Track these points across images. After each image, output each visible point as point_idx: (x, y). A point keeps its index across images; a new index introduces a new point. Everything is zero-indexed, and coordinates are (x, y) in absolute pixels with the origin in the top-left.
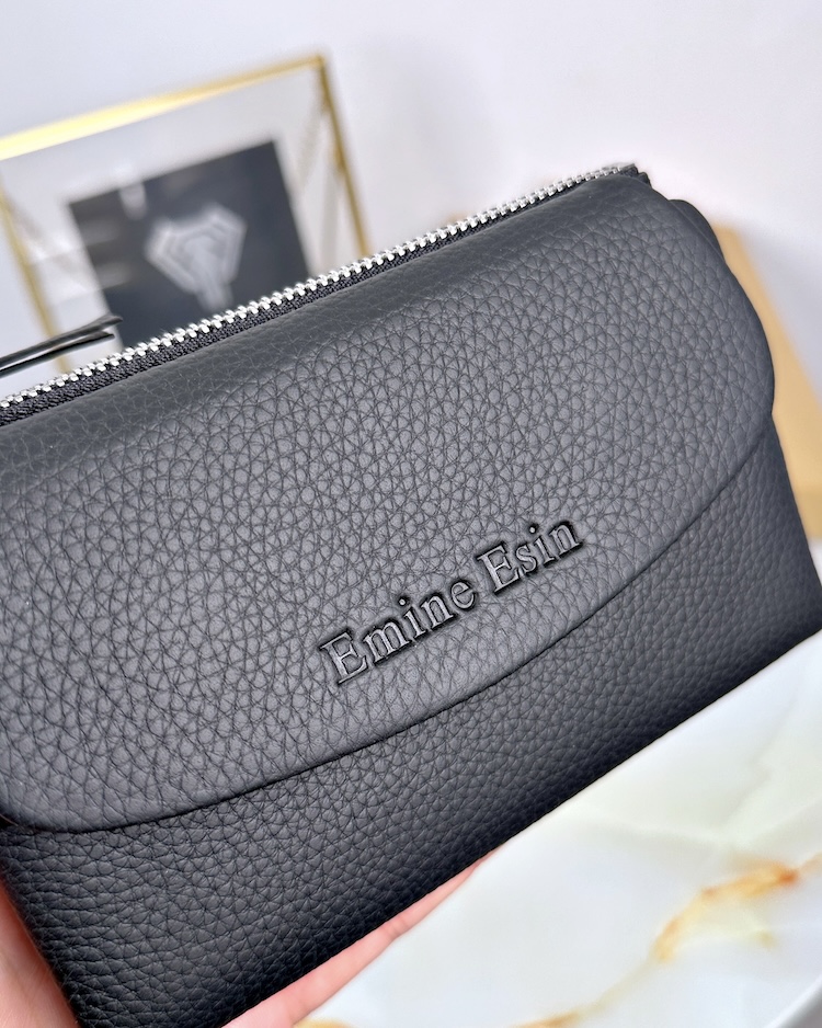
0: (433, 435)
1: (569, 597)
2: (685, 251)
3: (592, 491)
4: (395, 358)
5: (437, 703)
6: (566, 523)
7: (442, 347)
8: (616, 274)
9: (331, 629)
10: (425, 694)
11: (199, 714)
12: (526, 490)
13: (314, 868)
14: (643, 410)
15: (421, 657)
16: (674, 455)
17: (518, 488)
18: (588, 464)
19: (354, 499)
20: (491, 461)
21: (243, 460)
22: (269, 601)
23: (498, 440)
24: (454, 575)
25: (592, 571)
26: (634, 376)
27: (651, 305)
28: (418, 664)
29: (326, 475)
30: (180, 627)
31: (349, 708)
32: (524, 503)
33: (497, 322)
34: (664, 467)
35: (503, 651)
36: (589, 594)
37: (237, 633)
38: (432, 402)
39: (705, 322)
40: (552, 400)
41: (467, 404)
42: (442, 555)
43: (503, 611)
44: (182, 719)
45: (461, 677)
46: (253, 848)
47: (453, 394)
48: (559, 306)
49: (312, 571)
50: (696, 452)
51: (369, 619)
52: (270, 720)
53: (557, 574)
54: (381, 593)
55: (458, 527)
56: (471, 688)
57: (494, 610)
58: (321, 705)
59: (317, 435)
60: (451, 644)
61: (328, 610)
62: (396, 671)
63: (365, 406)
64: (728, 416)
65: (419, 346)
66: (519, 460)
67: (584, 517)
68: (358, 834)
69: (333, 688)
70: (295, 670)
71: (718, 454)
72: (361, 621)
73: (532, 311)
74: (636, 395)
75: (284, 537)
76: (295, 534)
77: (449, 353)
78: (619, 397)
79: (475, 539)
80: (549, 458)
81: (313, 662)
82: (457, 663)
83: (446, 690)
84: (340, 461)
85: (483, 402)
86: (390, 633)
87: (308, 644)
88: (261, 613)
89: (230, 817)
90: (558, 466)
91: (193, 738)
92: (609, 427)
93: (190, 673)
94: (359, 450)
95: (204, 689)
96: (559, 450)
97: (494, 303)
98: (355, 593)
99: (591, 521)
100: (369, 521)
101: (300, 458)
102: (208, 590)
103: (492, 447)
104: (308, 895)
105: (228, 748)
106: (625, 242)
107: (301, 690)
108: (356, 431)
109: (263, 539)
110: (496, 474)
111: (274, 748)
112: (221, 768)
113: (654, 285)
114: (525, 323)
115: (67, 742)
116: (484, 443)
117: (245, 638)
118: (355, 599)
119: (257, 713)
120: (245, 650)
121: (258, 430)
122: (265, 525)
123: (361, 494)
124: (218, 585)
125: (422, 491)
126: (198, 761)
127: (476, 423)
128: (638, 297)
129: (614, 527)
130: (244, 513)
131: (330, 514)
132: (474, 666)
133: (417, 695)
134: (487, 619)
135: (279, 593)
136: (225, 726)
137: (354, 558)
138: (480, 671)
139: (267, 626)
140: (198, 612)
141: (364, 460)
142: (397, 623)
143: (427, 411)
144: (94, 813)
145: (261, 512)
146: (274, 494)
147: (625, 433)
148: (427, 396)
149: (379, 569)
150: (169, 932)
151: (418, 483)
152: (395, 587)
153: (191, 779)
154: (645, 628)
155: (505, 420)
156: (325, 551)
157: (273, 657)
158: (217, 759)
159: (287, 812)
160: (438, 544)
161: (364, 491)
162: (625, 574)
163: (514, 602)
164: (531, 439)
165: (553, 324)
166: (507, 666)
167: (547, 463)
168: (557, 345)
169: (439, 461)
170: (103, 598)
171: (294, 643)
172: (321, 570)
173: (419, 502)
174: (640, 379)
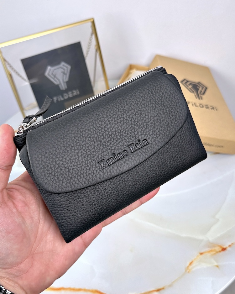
0: (119, 124)
1: (146, 153)
2: (169, 86)
3: (151, 133)
4: (112, 110)
5: (120, 173)
6: (146, 139)
7: (121, 108)
8: (155, 92)
9: (101, 159)
10: (118, 171)
11: (77, 174)
12: (138, 133)
13: (100, 202)
14: (161, 118)
15: (117, 164)
16: (167, 126)
17: (136, 133)
18: (150, 128)
19: (104, 136)
20: (130, 128)
21: (84, 130)
22: (89, 154)
23: (132, 124)
24: (124, 149)
25: (151, 148)
26: (159, 111)
27: (162, 97)
28: (117, 166)
29: (99, 132)
30: (74, 159)
31: (104, 173)
32: (137, 136)
33: (131, 102)
34: (165, 128)
35: (133, 163)
36: (150, 153)
37: (84, 160)
38: (119, 118)
39: (173, 100)
40: (142, 116)
41: (126, 118)
42: (121, 146)
43: (133, 156)
44: (75, 175)
45: (125, 168)
46: (89, 198)
47: (123, 116)
48: (143, 99)
49: (97, 149)
50: (172, 125)
51: (108, 157)
52: (90, 175)
53: (144, 149)
54: (110, 153)
55: (125, 141)
56: (127, 170)
57: (131, 156)
58: (99, 173)
59: (97, 125)
60: (123, 162)
61: (100, 156)
62: (113, 167)
63: (106, 119)
64: (178, 118)
65: (116, 108)
66: (136, 128)
67: (149, 138)
68: (108, 196)
69: (101, 170)
70: (94, 167)
71: (176, 125)
72: (106, 158)
73: (138, 100)
74: (159, 115)
75: (92, 143)
76: (94, 142)
77: (122, 109)
78: (156, 115)
79: (128, 143)
80: (142, 127)
81: (97, 165)
82: (124, 165)
83: (122, 170)
84: (102, 129)
85: (129, 117)
86: (112, 160)
87: (96, 162)
88: (88, 156)
89: (85, 192)
90: (144, 129)
91: (77, 178)
92: (154, 121)
93: (76, 167)
94: (105, 127)
95: (78, 170)
96: (144, 126)
97: (131, 99)
98: (105, 153)
99: (151, 139)
100: (107, 140)
101: (94, 129)
102: (78, 153)
103: (131, 126)
104: (100, 206)
105: (83, 180)
106: (157, 85)
107: (95, 170)
108: (104, 124)
109: (88, 143)
110: (131, 131)
111: (91, 180)
112: (82, 183)
113: (163, 93)
114: (137, 102)
115: (56, 178)
116: (129, 125)
117: (85, 161)
118: (105, 154)
119: (88, 174)
120: (85, 163)
121: (86, 124)
122: (88, 141)
123: (106, 135)
124: (80, 152)
125: (117, 134)
126: (78, 182)
127: (127, 121)
128: (159, 96)
129: (155, 140)
130: (84, 139)
131: (100, 139)
132: (127, 166)
133: (116, 171)
134: (130, 157)
135: (91, 153)
136: (82, 176)
137: (104, 147)
138: (128, 167)
139: (89, 159)
140: (77, 156)
141: (106, 129)
142: (113, 158)
143: (118, 119)
144: (60, 190)
145: (87, 139)
146: (90, 136)
147: (157, 122)
148: (118, 117)
149: (109, 149)
150: (75, 212)
151: (116, 133)
152: (112, 152)
153: (76, 185)
154: (164, 158)
155: (133, 120)
156: (99, 146)
157: (90, 164)
158: (81, 182)
159: (95, 191)
160: (121, 144)
161: (106, 134)
162: (157, 149)
163: (135, 154)
164: (138, 124)
165: (142, 102)
166: (134, 166)
167: (141, 128)
168: (143, 106)
169: (120, 129)
170: (61, 154)
171: (94, 162)
172: (98, 149)
173: (117, 136)
174: (160, 112)
